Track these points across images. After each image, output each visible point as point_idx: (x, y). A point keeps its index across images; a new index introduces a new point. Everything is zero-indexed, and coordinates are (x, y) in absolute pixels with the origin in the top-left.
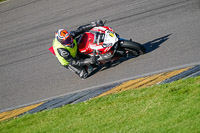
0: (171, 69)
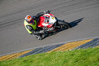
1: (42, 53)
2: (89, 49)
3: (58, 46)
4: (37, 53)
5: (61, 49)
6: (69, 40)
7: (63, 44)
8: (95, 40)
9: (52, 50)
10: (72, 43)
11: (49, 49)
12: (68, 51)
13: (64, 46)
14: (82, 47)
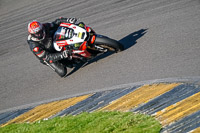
2: (83, 116)
3: (20, 112)
5: (27, 118)
6: (42, 99)
7: (30, 109)
8: (93, 97)
9: (9, 122)
10: (49, 105)
12: (42, 121)
13: (33, 111)
14: (68, 112)
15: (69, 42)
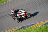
0: (17, 28)
1: (25, 29)
3: (33, 25)
4: (23, 29)
5: (35, 26)
9: (30, 27)
10: (40, 23)
11: (29, 26)
12: (38, 27)
13: (36, 24)
15: (21, 14)
